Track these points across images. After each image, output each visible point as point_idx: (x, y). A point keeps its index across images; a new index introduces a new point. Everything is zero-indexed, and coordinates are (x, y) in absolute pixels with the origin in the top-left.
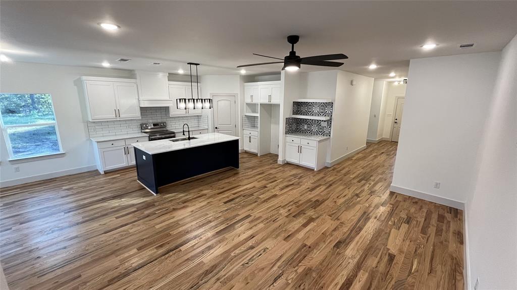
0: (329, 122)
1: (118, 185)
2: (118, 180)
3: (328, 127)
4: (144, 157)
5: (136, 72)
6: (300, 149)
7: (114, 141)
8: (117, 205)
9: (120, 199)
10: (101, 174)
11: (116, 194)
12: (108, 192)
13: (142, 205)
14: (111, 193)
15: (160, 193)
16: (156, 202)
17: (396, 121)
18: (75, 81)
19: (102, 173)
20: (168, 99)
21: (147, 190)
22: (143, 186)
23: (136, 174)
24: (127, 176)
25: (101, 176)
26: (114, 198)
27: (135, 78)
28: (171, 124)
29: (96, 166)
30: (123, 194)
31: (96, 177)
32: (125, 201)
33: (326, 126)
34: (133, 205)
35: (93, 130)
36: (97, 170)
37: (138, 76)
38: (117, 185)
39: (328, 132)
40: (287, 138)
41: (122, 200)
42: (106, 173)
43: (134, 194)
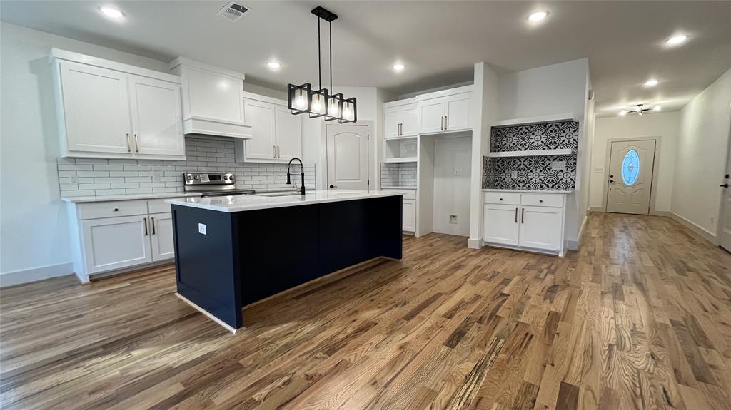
0: (571, 160)
1: (122, 310)
2: (123, 295)
3: (570, 170)
4: (203, 229)
5: (181, 60)
6: (520, 216)
7: (120, 203)
8: (116, 372)
9: (128, 351)
10: (80, 283)
11: (116, 335)
12: (93, 329)
13: (202, 367)
14: (101, 334)
15: (247, 326)
16: (243, 355)
17: (611, 179)
18: (31, 63)
19: (84, 279)
20: (242, 122)
21: (208, 319)
22: (194, 309)
23: (174, 279)
24: (148, 286)
25: (80, 287)
26: (108, 348)
27: (178, 74)
28: (244, 178)
29: (71, 264)
30: (140, 335)
31: (67, 291)
32: (145, 358)
33: (564, 169)
34: (170, 372)
35: (69, 181)
36: (74, 275)
37: (183, 69)
38: (121, 307)
39: (569, 180)
40: (487, 194)
41: (135, 353)
42: (95, 280)
43: (172, 333)
